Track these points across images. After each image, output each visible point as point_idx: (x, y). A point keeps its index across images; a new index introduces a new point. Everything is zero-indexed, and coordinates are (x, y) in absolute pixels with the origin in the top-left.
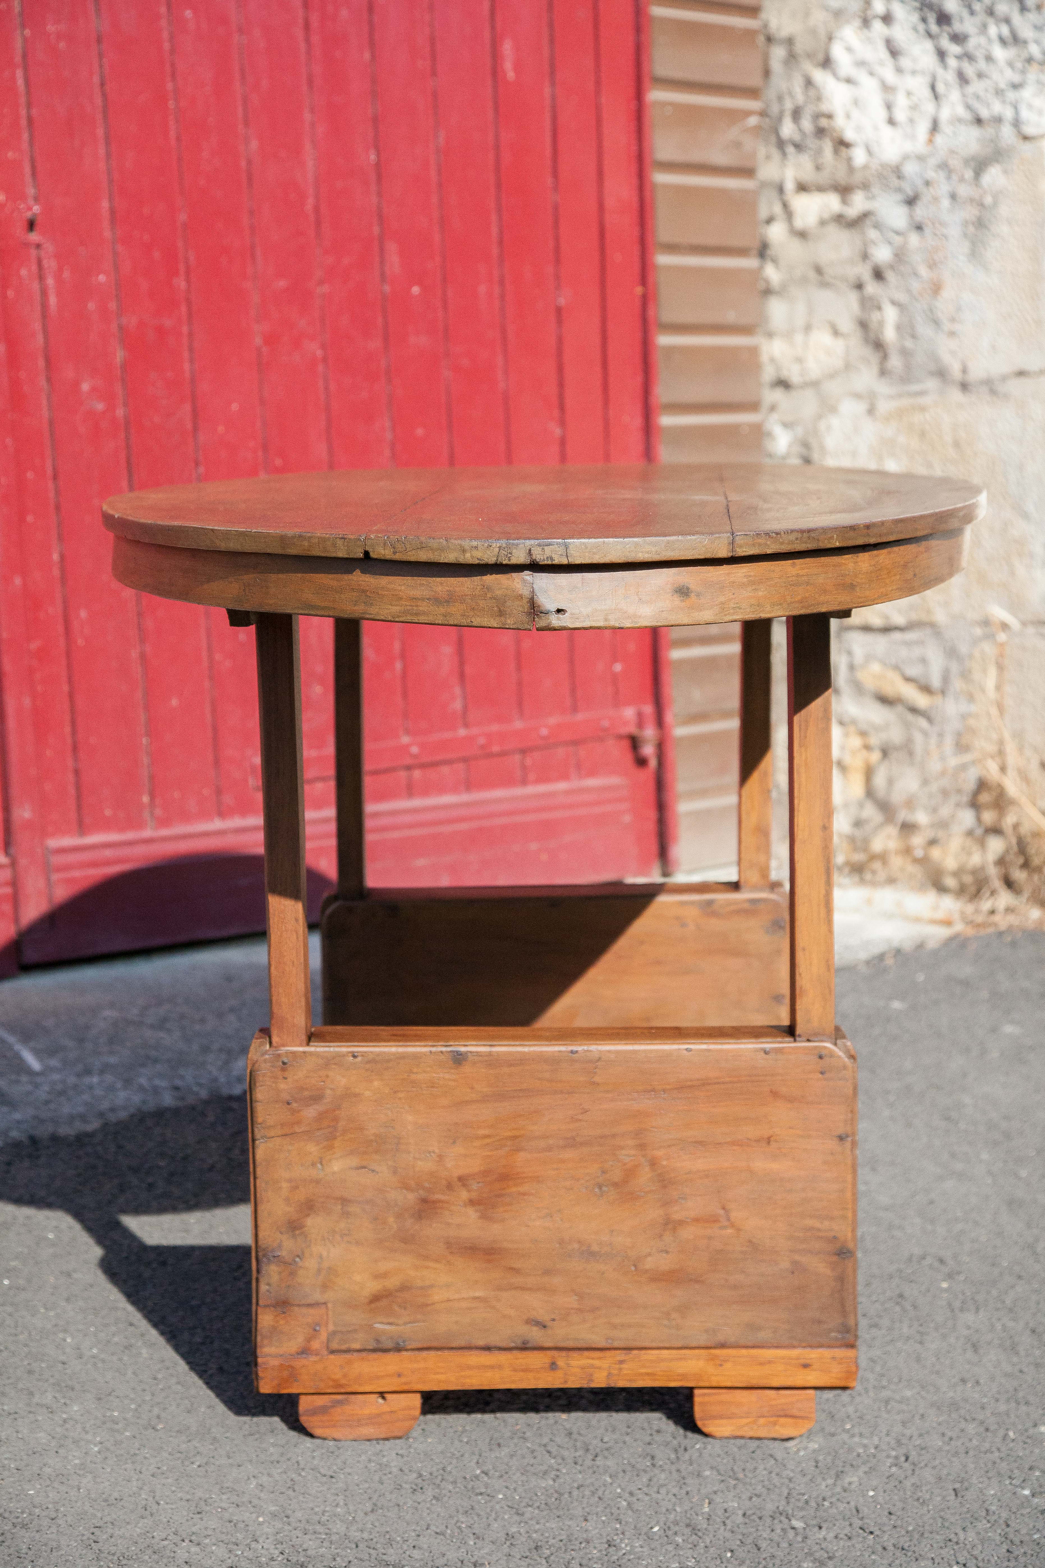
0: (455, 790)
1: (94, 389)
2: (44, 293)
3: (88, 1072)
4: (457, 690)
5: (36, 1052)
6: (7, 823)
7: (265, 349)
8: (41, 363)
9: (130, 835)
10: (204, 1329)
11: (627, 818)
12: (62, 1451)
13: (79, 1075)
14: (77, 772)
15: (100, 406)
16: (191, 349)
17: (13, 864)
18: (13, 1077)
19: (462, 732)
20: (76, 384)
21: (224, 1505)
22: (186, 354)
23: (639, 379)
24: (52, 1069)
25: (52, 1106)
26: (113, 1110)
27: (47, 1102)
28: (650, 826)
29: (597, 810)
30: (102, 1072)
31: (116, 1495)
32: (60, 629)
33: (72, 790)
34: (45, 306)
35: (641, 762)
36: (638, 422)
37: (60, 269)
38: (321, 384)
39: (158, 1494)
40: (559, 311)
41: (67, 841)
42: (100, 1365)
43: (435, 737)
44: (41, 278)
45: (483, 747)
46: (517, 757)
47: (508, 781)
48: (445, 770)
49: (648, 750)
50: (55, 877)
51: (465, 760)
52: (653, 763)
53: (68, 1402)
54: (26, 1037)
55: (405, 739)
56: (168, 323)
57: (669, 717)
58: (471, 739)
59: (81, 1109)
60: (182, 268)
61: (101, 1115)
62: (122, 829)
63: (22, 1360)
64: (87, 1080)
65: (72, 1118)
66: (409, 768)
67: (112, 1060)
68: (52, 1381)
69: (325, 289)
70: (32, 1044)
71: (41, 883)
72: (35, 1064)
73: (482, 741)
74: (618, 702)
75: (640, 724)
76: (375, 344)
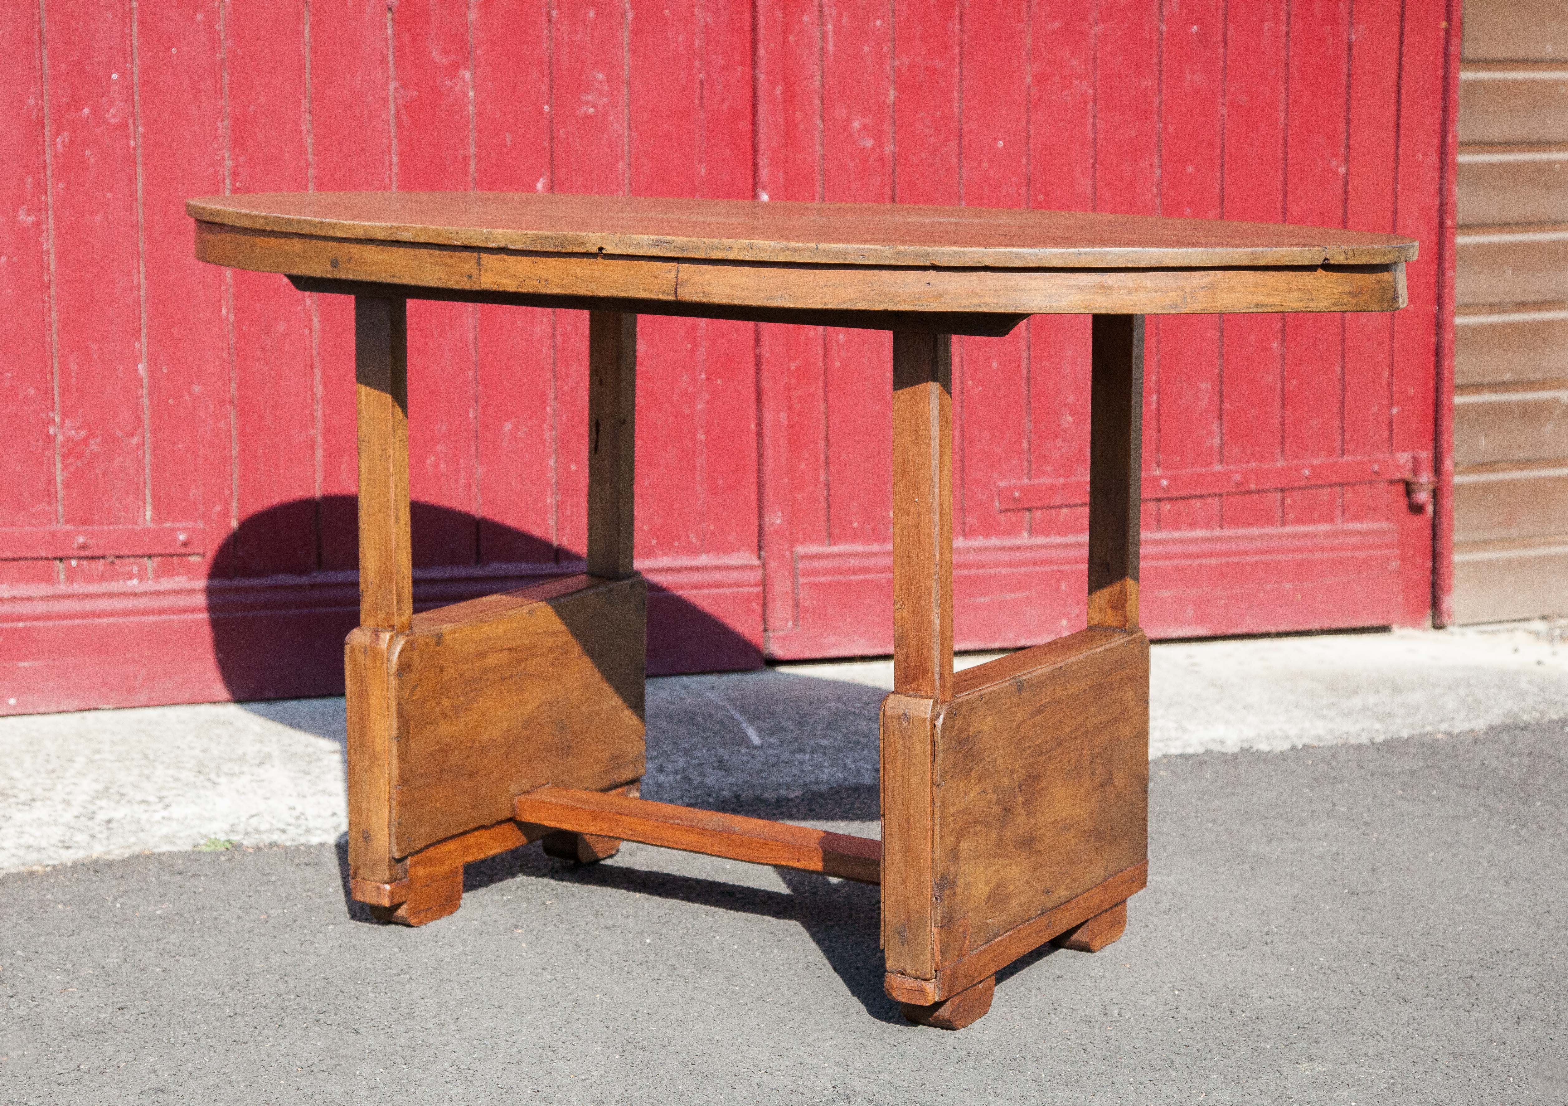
0: (1207, 525)
1: (864, 127)
2: (824, 38)
3: (802, 750)
4: (1216, 427)
5: (759, 731)
6: (760, 527)
7: (1034, 90)
8: (817, 103)
9: (874, 547)
10: (830, 941)
11: (1395, 564)
12: (686, 1007)
13: (792, 752)
14: (828, 485)
15: (870, 143)
16: (961, 90)
17: (764, 566)
18: (735, 748)
19: (1218, 467)
20: (847, 123)
21: (800, 1053)
22: (956, 94)
23: (1438, 115)
24: (769, 745)
25: (764, 775)
26: (816, 783)
27: (760, 771)
28: (1424, 574)
29: (1363, 554)
30: (814, 751)
31: (717, 1037)
32: (820, 350)
33: (823, 502)
34: (823, 50)
35: (1417, 509)
36: (1434, 159)
37: (840, 16)
38: (1090, 122)
39: (752, 1040)
40: (1350, 45)
41: (814, 549)
42: (736, 956)
43: (1190, 471)
44: (822, 24)
45: (1238, 484)
46: (1278, 495)
47: (1266, 519)
48: (1197, 504)
49: (1423, 497)
50: (801, 580)
51: (1220, 495)
52: (1430, 509)
53: (702, 977)
54: (754, 717)
55: (1157, 472)
56: (939, 64)
57: (1448, 464)
58: (1228, 475)
59: (789, 779)
60: (957, 11)
61: (805, 785)
62: (867, 542)
63: (676, 947)
64: (799, 757)
65: (779, 786)
66: (1158, 500)
67: (825, 742)
68: (694, 962)
69: (1099, 29)
70: (758, 723)
71: (788, 586)
72: (756, 740)
73: (1238, 477)
74: (1391, 446)
75: (1416, 470)
76: (1148, 83)
